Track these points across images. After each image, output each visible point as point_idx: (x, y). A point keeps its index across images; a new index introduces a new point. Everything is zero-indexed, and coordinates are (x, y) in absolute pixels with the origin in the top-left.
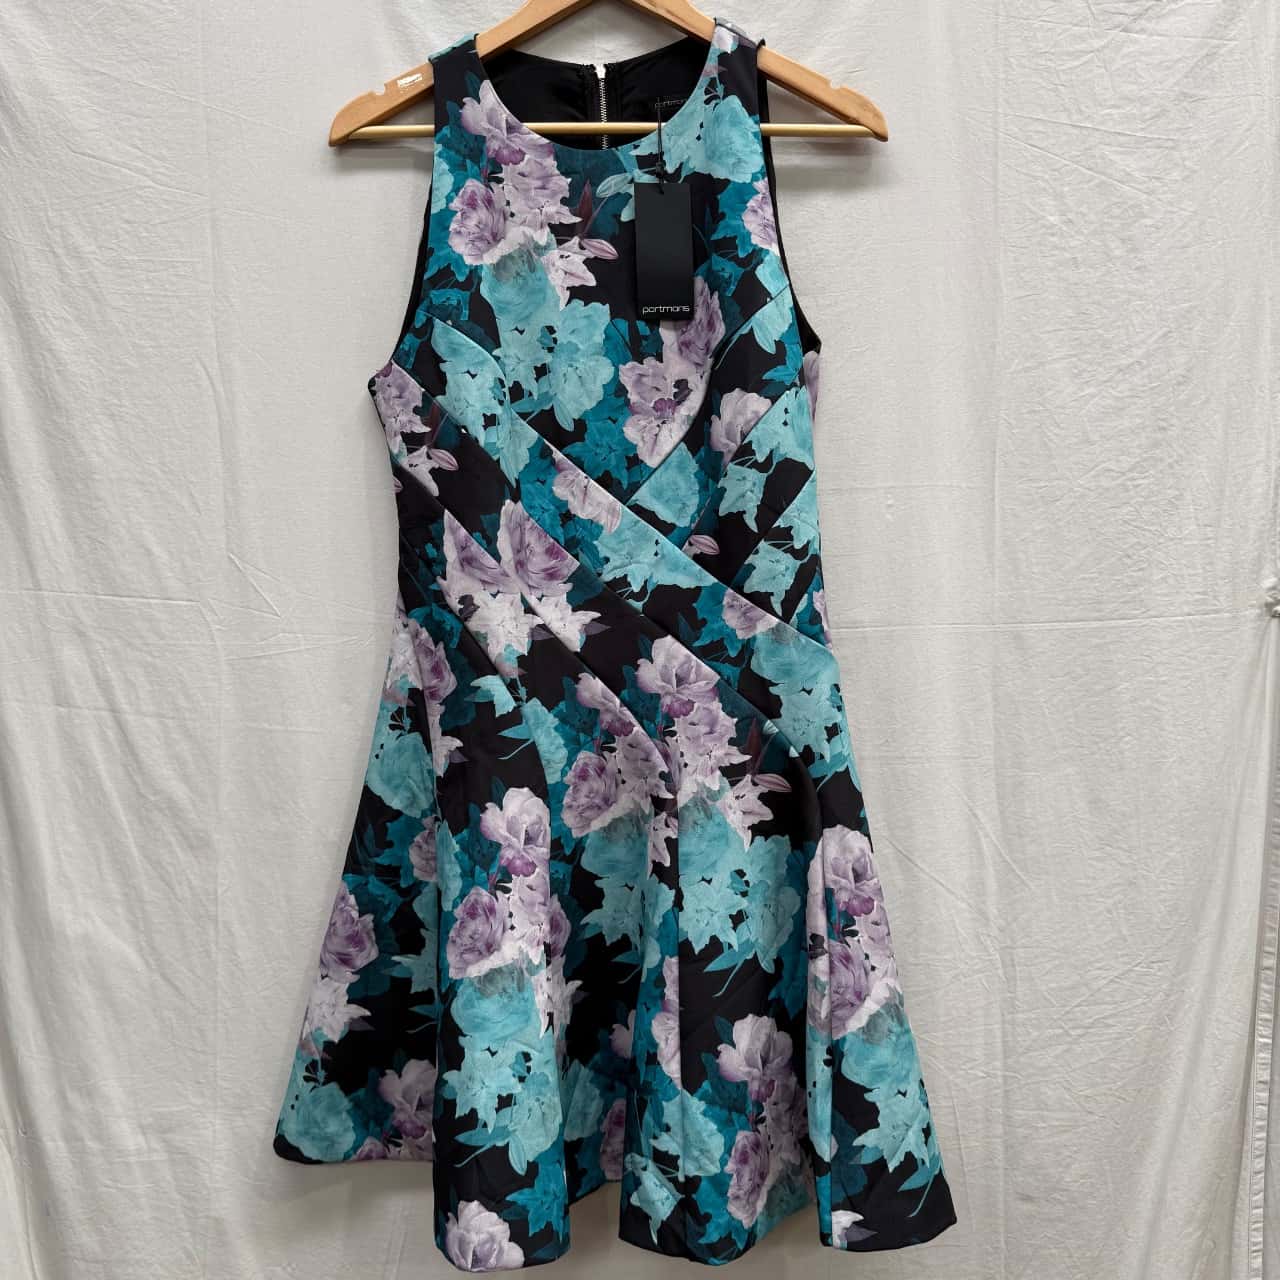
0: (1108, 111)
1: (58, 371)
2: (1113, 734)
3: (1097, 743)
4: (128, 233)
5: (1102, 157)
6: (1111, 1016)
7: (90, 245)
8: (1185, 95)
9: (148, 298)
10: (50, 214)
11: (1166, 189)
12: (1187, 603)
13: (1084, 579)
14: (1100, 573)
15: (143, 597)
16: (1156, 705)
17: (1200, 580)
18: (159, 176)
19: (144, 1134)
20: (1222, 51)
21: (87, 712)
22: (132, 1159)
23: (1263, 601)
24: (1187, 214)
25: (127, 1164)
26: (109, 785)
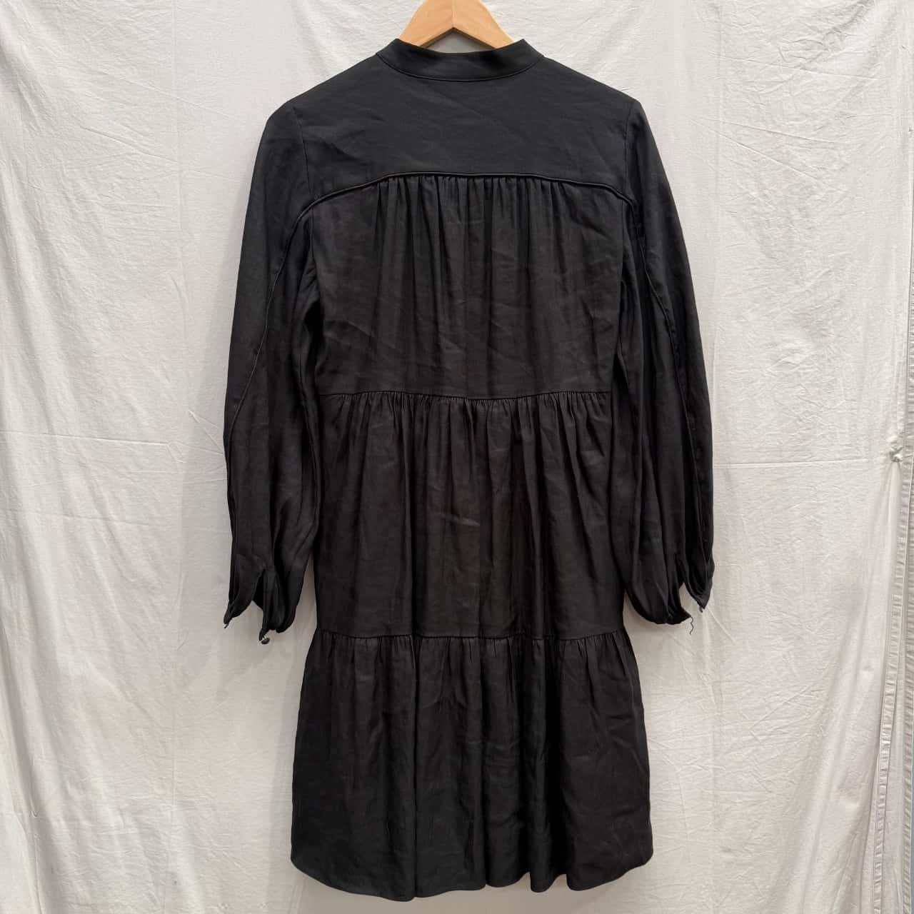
0: (792, 122)
1: (69, 282)
2: (788, 538)
3: (778, 544)
4: (120, 185)
5: (788, 153)
6: (786, 727)
7: (93, 192)
8: (843, 114)
9: (134, 232)
10: (65, 170)
11: (829, 176)
12: (839, 452)
13: (770, 435)
14: (782, 431)
15: (129, 440)
16: (818, 520)
17: (847, 436)
18: (142, 147)
19: (121, 814)
20: (866, 85)
21: (85, 521)
22: (114, 833)
23: (888, 451)
24: (841, 192)
25: (110, 836)
26: (100, 571)
